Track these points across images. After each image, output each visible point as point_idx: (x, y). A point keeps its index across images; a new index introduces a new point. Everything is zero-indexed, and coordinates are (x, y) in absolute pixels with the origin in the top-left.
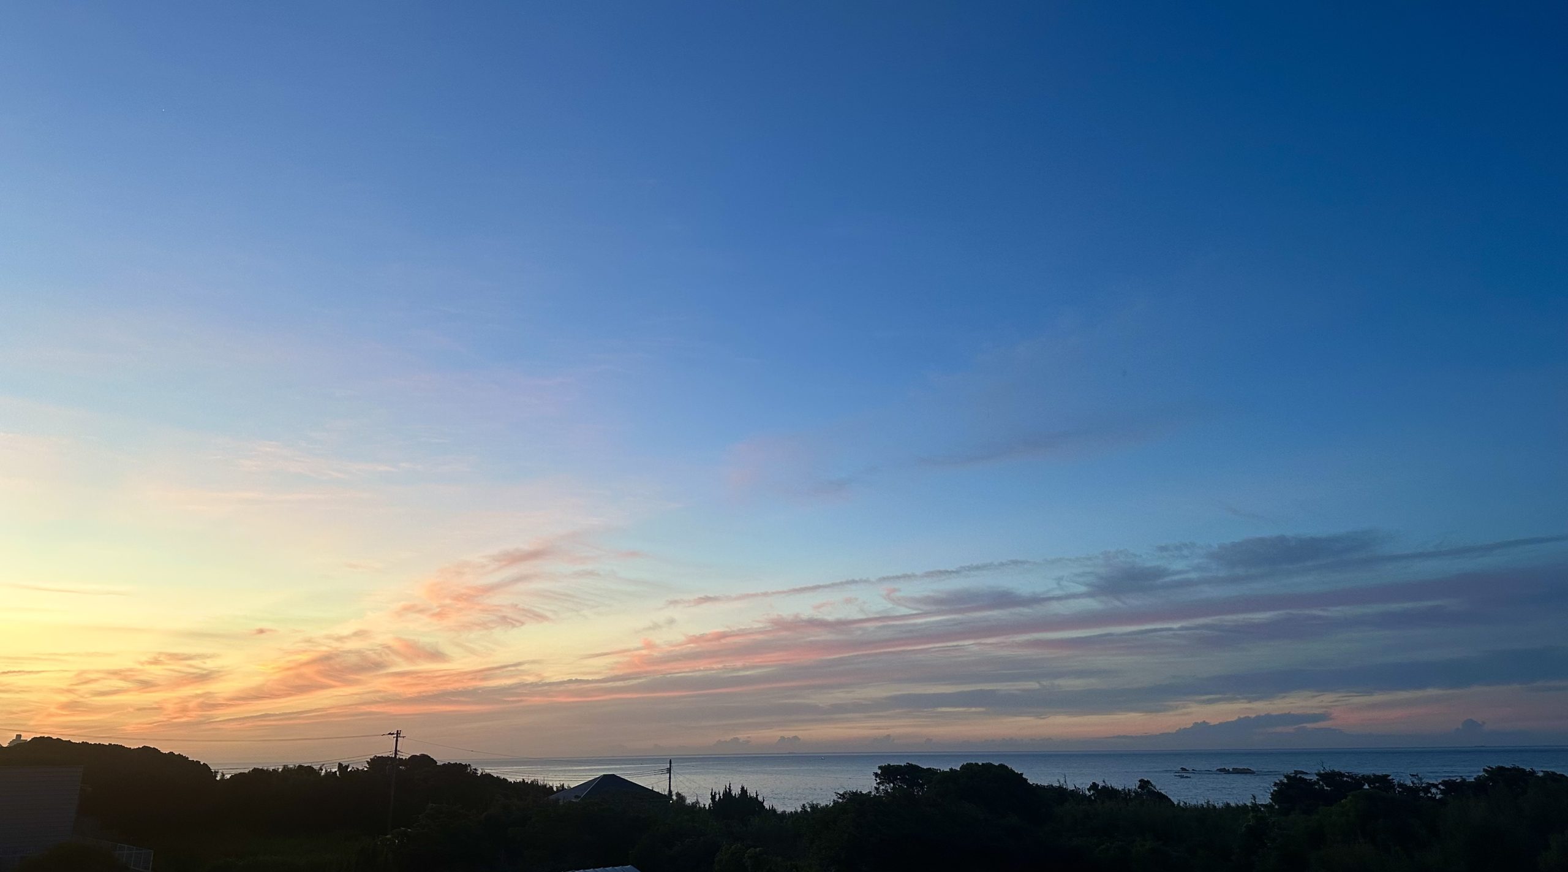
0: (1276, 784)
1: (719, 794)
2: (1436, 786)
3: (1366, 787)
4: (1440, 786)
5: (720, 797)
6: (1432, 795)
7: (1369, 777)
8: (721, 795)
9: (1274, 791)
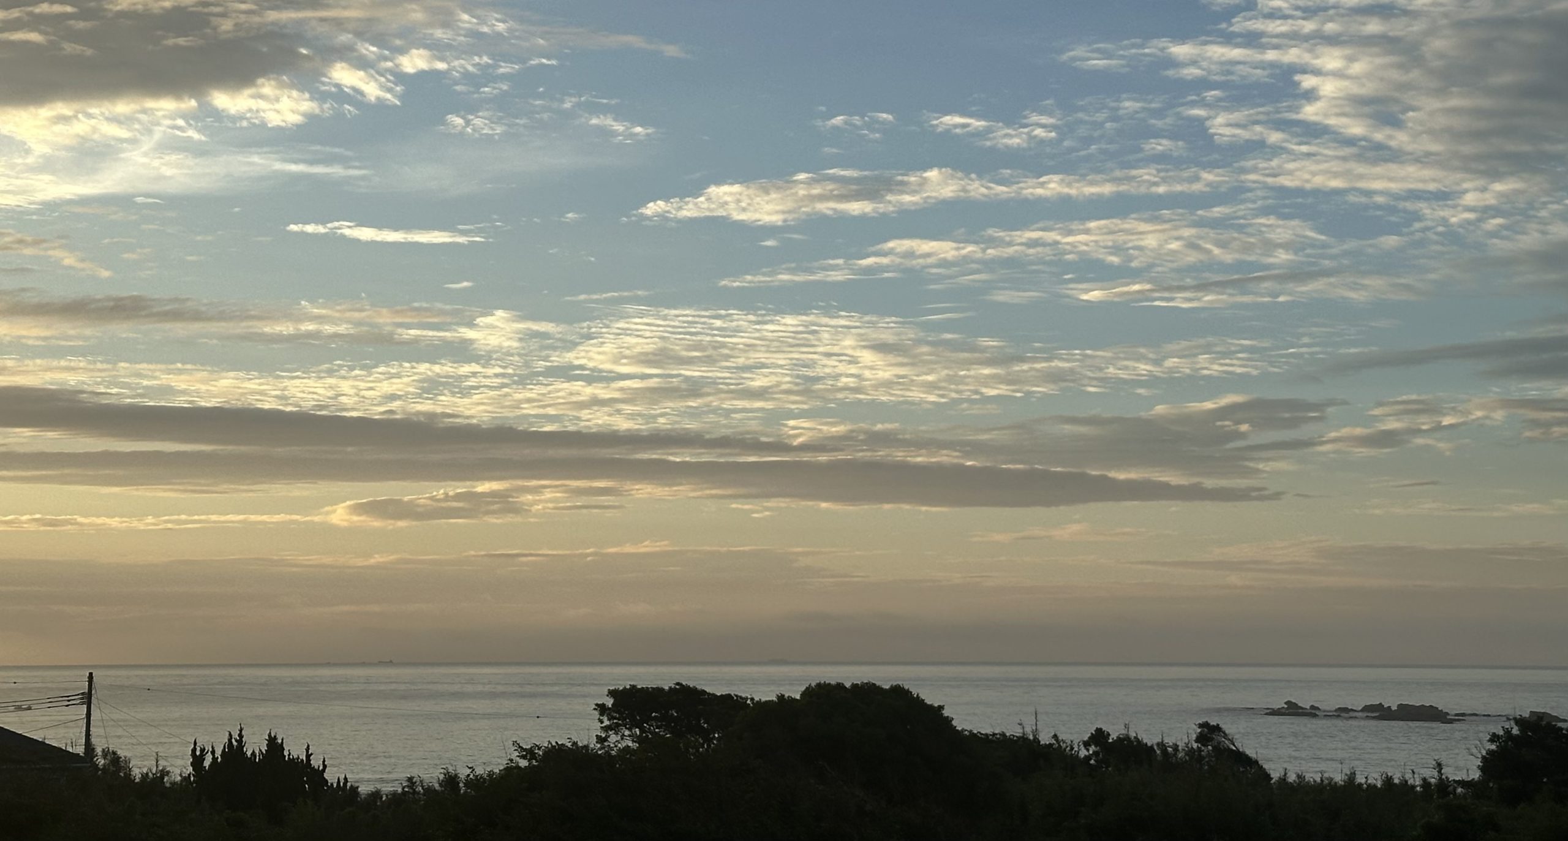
0: (1494, 738)
1: (213, 752)
5: (215, 759)
8: (218, 754)
9: (1490, 752)
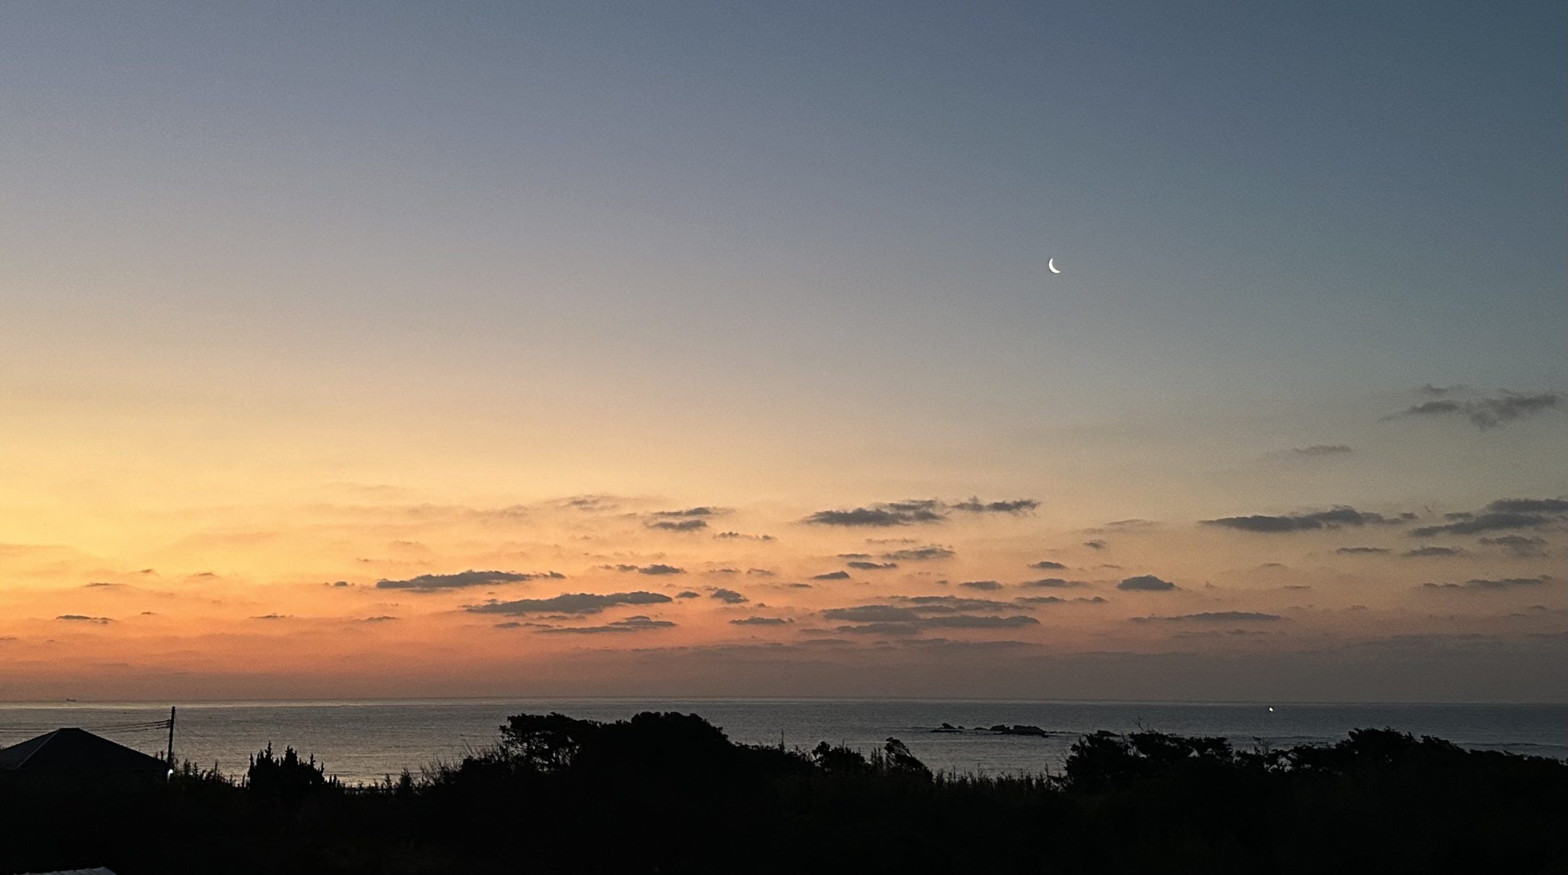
0: (1074, 749)
2: (1285, 754)
3: (1195, 753)
4: (1290, 755)
6: (1279, 766)
7: (1200, 740)
9: (1072, 757)
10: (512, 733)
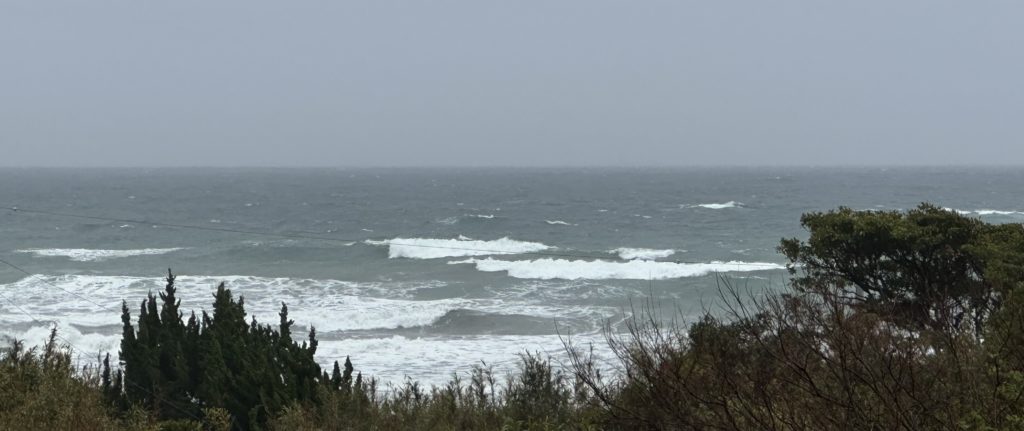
10: (815, 258)
